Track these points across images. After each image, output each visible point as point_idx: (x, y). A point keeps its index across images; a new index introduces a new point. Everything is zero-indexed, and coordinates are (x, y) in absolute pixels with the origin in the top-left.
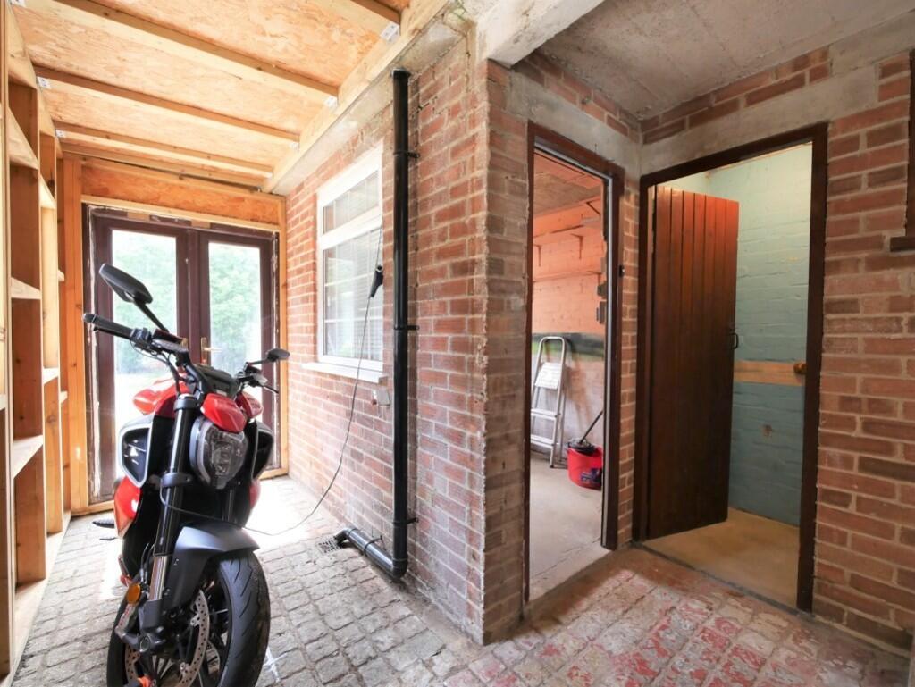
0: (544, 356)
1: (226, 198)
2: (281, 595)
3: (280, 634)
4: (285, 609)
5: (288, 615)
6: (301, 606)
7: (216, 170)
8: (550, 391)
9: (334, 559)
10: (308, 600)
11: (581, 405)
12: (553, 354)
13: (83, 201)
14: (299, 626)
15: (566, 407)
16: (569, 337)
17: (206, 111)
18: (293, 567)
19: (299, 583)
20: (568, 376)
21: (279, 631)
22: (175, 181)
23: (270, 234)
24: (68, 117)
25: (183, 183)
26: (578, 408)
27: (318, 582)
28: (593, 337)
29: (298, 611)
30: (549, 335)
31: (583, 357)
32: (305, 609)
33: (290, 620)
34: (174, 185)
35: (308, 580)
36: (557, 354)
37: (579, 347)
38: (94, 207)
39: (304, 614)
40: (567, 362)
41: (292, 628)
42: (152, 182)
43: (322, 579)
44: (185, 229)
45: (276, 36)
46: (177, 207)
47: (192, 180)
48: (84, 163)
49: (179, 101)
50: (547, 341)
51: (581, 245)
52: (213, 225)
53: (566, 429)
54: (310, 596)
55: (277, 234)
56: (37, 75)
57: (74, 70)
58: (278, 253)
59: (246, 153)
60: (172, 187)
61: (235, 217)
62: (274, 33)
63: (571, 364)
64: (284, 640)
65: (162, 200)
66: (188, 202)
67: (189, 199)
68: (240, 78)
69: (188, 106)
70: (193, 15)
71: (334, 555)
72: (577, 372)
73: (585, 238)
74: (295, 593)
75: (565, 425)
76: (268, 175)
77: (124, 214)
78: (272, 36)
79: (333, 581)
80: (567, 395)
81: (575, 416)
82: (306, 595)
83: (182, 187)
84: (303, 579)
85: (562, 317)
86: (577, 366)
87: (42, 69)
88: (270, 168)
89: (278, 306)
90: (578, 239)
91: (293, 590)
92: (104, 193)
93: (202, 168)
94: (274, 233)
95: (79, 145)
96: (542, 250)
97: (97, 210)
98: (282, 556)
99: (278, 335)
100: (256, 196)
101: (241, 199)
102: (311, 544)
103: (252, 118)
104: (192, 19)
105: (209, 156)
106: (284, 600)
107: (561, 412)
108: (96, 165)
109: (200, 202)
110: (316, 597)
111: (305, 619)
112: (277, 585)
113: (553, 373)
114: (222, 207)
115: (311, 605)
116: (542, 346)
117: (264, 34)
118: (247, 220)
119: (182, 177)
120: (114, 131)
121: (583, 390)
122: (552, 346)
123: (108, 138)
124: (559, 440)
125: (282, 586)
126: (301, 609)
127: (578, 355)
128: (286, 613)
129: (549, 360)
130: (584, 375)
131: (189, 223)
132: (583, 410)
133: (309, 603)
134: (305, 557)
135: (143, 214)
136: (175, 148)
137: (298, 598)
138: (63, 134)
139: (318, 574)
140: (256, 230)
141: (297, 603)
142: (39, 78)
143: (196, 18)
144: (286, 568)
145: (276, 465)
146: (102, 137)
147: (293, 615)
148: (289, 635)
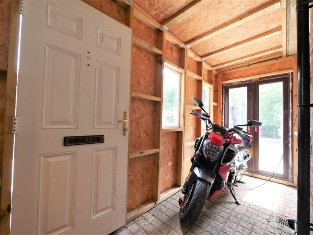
1: (266, 66)
2: (243, 219)
3: (230, 228)
4: (239, 223)
5: (238, 226)
6: (245, 228)
7: (260, 58)
9: (280, 227)
10: (250, 229)
13: (222, 83)
14: (238, 231)
17: (240, 42)
18: (258, 216)
19: (254, 221)
21: (230, 227)
22: (247, 68)
23: (288, 74)
24: (214, 64)
25: (249, 67)
27: (261, 227)
29: (243, 228)
32: (246, 230)
33: (237, 228)
34: (247, 70)
35: (258, 223)
38: (224, 84)
39: (243, 230)
41: (235, 230)
42: (240, 71)
43: (264, 228)
44: (250, 83)
45: (239, 5)
46: (248, 76)
47: (252, 65)
48: (222, 73)
49: (231, 45)
52: (260, 78)
54: (252, 228)
55: (292, 73)
56: (202, 58)
57: (207, 53)
58: (292, 81)
59: (266, 46)
60: (246, 70)
61: (270, 72)
62: (237, 5)
64: (229, 230)
65: (243, 76)
66: (252, 73)
67: (252, 72)
68: (241, 26)
69: (234, 44)
70: (215, 22)
71: (282, 226)
74: (248, 223)
76: (280, 50)
77: (232, 83)
78: (237, 7)
79: (268, 232)
82: (251, 227)
83: (250, 69)
84: (256, 222)
87: (202, 57)
88: (280, 46)
89: (292, 106)
91: (248, 221)
92: (228, 79)
93: (255, 59)
94: (290, 73)
95: (221, 69)
97: (226, 85)
98: (258, 210)
99: (292, 119)
100: (280, 60)
101: (274, 64)
102: (275, 215)
103: (256, 34)
104: (216, 23)
105: (253, 55)
106: (242, 221)
108: (225, 73)
109: (256, 72)
110: (254, 231)
111: (242, 232)
112: (245, 216)
114: (265, 70)
115: (249, 231)
117: (235, 8)
118: (276, 71)
119: (248, 66)
120: (225, 62)
123: (224, 64)
125: (247, 217)
126: (244, 229)
128: (239, 224)
131: (251, 80)
133: (250, 230)
134: (267, 217)
135: (237, 82)
136: (242, 58)
137: (247, 225)
138: (215, 68)
139: (265, 226)
140: (280, 75)
141: (245, 226)
142: (202, 59)
143: (217, 21)
144: (254, 214)
145: (290, 180)
146: (222, 65)
147: (240, 227)
148: (232, 230)
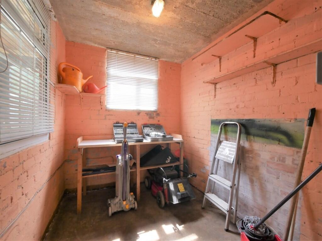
0: (223, 136)
8: (227, 164)
11: (254, 179)
12: (230, 135)
15: (240, 179)
16: (243, 122)
20: (242, 154)
26: (252, 181)
28: (267, 123)
30: (227, 120)
31: (257, 139)
36: (233, 135)
37: (253, 131)
40: (241, 142)
50: (226, 125)
51: (255, 45)
53: (240, 196)
63: (247, 145)
72: (251, 151)
73: (259, 40)
75: (240, 192)
80: (242, 168)
81: (249, 187)
85: (237, 107)
86: (251, 146)
90: (252, 41)
96: (222, 60)
107: (236, 182)
113: (230, 150)
116: (221, 129)
121: (257, 168)
122: (229, 129)
124: (234, 203)
127: (252, 137)
129: (227, 139)
130: (259, 155)
132: (257, 184)
